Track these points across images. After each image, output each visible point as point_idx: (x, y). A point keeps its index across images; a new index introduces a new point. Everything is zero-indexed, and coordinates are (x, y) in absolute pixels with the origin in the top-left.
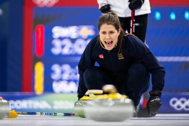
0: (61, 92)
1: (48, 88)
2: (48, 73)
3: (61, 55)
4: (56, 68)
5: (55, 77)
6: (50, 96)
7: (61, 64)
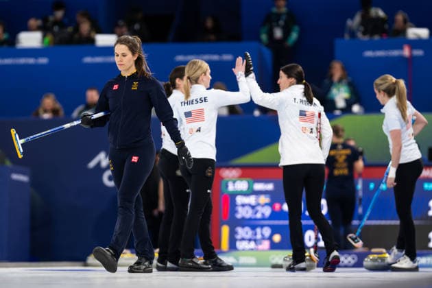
0: (243, 250)
1: (233, 246)
2: (233, 234)
3: (243, 219)
4: (239, 230)
5: (238, 237)
6: (235, 253)
7: (243, 226)
